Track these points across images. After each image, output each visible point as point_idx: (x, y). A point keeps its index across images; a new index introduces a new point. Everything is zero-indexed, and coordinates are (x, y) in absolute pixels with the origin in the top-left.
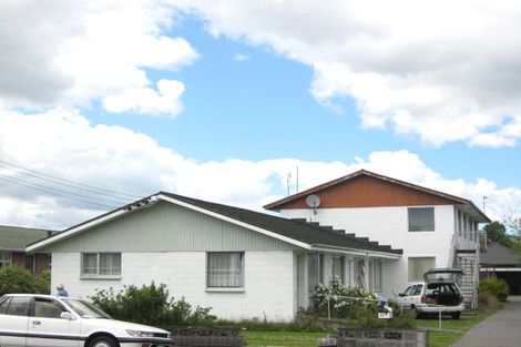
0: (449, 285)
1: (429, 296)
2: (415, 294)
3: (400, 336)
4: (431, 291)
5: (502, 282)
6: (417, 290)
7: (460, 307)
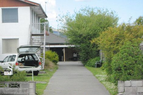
0: (32, 55)
1: (19, 62)
2: (11, 61)
3: (19, 85)
4: (20, 59)
5: (54, 54)
6: (12, 58)
7: (39, 68)
